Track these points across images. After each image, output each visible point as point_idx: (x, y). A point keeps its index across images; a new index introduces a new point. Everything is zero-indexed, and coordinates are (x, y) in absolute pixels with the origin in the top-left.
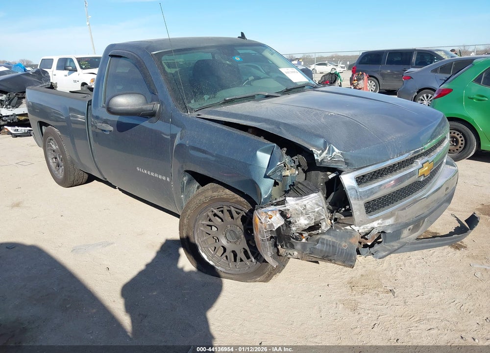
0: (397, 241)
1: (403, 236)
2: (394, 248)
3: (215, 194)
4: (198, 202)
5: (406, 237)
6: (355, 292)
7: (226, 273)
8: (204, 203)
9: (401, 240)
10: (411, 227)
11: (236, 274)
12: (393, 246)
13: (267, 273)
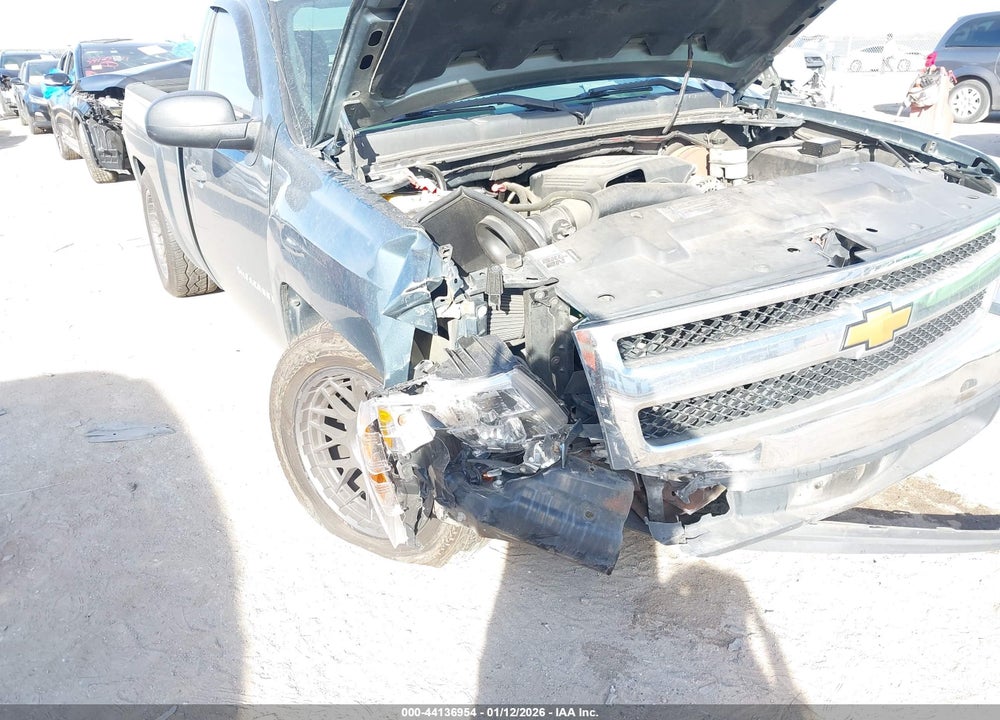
0: (777, 514)
1: (794, 501)
2: (760, 531)
3: (327, 346)
4: (296, 360)
5: (805, 505)
6: (638, 628)
7: (359, 532)
8: (308, 365)
9: (789, 511)
10: (824, 479)
11: (377, 538)
12: (758, 525)
13: (438, 546)
